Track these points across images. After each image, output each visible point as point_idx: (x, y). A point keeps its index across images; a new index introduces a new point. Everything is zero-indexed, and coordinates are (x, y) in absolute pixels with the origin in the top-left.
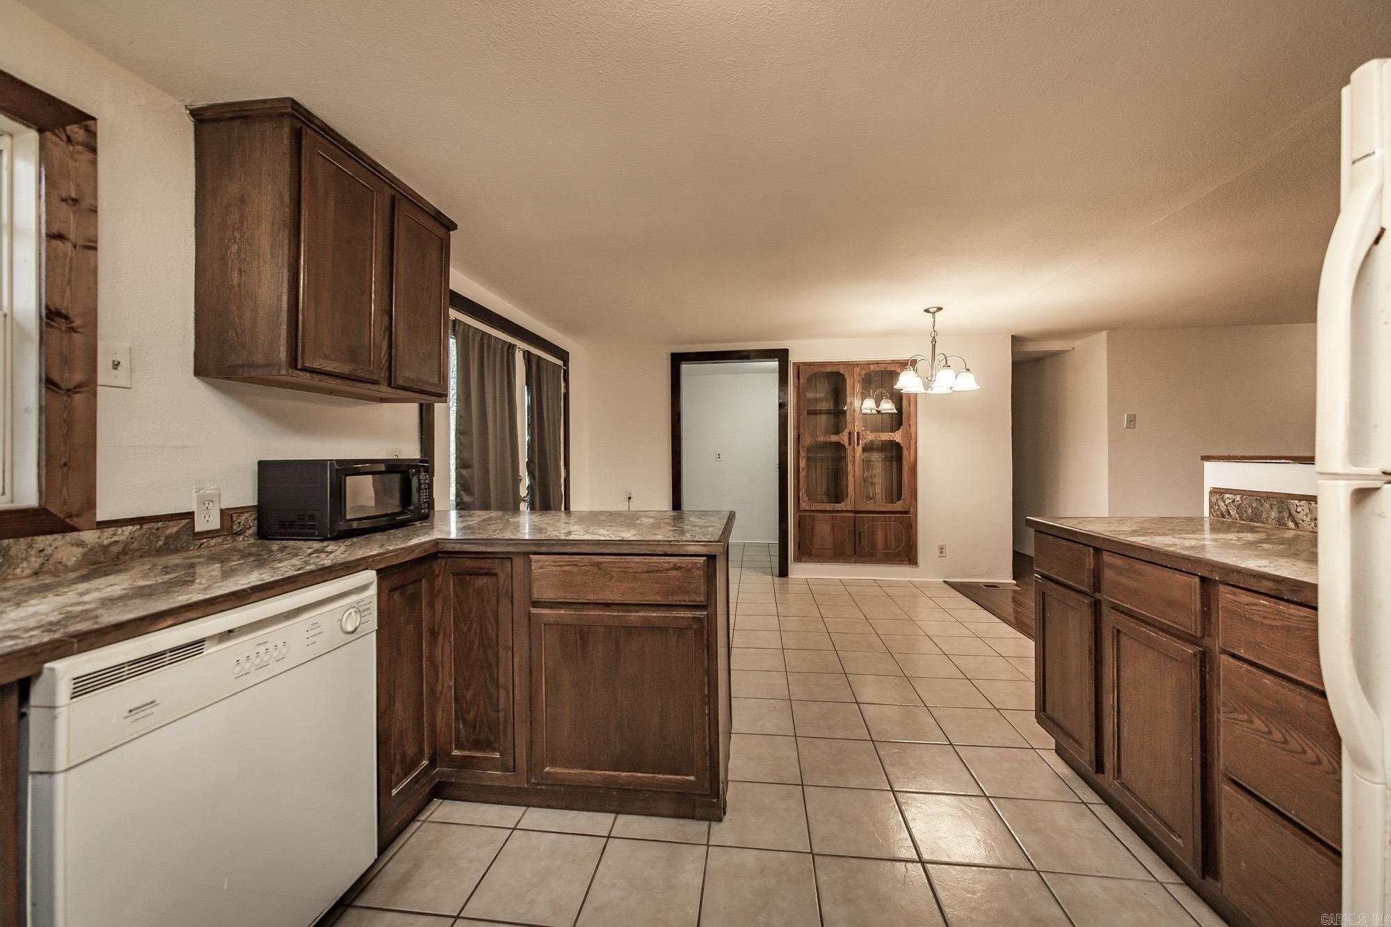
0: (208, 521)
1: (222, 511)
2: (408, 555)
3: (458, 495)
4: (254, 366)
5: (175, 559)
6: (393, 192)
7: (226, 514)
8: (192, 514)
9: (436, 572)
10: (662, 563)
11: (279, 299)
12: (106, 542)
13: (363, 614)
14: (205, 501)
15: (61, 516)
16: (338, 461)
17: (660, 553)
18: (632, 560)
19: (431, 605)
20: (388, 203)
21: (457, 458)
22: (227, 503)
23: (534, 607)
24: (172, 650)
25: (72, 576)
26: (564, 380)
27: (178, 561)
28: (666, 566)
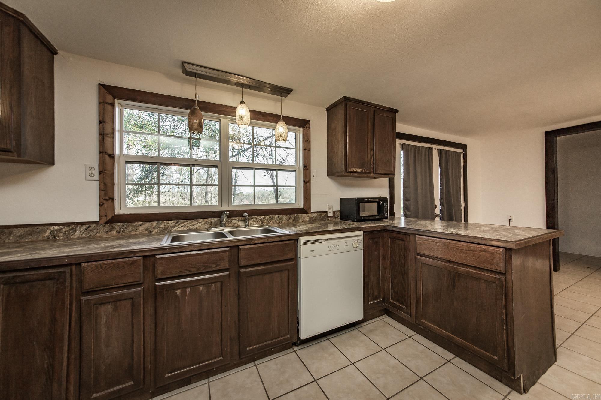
0: (330, 214)
1: (333, 211)
2: (374, 229)
3: (404, 212)
4: (338, 172)
5: (323, 222)
6: (374, 109)
7: (334, 212)
8: (327, 211)
9: (385, 237)
10: (477, 247)
11: (343, 153)
12: (312, 217)
13: (359, 244)
14: (330, 208)
15: (306, 210)
16: (358, 198)
17: (475, 242)
18: (461, 244)
19: (383, 247)
20: (372, 113)
21: (404, 197)
22: (334, 210)
23: (418, 255)
24: (317, 240)
25: (307, 223)
26: (464, 158)
27: (323, 223)
28: (479, 249)
